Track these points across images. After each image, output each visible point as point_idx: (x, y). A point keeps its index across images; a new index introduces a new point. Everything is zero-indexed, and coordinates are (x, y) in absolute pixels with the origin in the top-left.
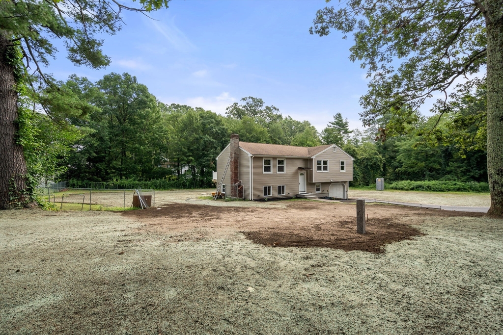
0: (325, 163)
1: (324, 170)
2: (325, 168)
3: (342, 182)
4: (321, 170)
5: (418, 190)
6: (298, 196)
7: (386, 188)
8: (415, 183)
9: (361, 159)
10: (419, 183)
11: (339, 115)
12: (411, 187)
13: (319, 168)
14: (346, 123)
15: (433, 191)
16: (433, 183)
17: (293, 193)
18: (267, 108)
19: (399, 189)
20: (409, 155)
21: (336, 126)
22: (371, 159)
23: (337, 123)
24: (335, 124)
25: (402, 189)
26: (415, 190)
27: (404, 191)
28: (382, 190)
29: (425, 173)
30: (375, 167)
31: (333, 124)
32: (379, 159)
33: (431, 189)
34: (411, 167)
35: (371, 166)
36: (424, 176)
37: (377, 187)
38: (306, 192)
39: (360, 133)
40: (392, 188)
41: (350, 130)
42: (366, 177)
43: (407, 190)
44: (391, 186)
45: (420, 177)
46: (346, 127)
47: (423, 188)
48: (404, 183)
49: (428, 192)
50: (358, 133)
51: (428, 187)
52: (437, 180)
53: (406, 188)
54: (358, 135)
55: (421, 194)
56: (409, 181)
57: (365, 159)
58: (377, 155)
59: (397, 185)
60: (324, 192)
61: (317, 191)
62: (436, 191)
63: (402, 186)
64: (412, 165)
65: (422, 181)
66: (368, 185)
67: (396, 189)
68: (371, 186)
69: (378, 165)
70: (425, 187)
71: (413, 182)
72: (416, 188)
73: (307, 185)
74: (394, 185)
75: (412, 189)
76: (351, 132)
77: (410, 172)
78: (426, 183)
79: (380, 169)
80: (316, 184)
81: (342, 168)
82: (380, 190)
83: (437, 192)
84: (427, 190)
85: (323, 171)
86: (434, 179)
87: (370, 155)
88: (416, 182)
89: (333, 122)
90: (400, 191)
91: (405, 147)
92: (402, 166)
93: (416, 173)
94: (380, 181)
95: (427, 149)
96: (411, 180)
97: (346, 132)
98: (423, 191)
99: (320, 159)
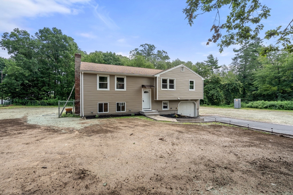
0: (172, 81)
1: (170, 88)
2: (172, 87)
3: (191, 100)
4: (166, 88)
5: (271, 109)
6: (141, 113)
7: (242, 107)
8: (268, 103)
9: (224, 85)
10: (272, 103)
11: (211, 56)
12: (265, 106)
13: (165, 86)
14: (217, 61)
15: (285, 109)
16: (284, 103)
17: (135, 110)
18: (159, 51)
19: (254, 108)
20: (264, 81)
21: (209, 63)
22: (232, 84)
23: (210, 62)
24: (208, 62)
25: (257, 107)
26: (269, 109)
27: (258, 109)
28: (239, 108)
29: (277, 95)
30: (235, 90)
31: (207, 62)
32: (238, 84)
33: (283, 108)
34: (266, 90)
35: (232, 89)
36: (277, 97)
37: (235, 105)
38: (151, 110)
39: (227, 68)
40: (248, 107)
41: (219, 66)
42: (227, 98)
43: (261, 108)
44: (247, 105)
45: (273, 98)
46: (216, 64)
47: (276, 107)
48: (259, 103)
49: (281, 110)
50: (225, 68)
51: (281, 106)
52: (289, 100)
53: (261, 106)
54: (225, 69)
55: (274, 112)
56: (263, 101)
57: (226, 84)
58: (237, 81)
59: (252, 104)
60: (171, 110)
61: (164, 108)
62: (289, 109)
63: (257, 105)
64: (266, 89)
65: (275, 101)
66: (229, 104)
67: (251, 107)
68: (231, 105)
69: (237, 89)
70: (277, 106)
71: (267, 102)
72: (270, 107)
73: (152, 102)
74: (250, 104)
75: (266, 108)
76: (220, 67)
77: (264, 95)
78: (279, 103)
79: (239, 91)
80: (163, 102)
81: (192, 87)
82: (237, 108)
83: (290, 111)
84: (279, 109)
85: (168, 89)
86: (286, 100)
87: (231, 81)
88: (270, 102)
89: (207, 60)
90: (254, 109)
91: (260, 74)
92: (258, 90)
93: (270, 95)
94: (237, 101)
95: (279, 75)
96: (265, 100)
97: (217, 68)
98: (276, 109)
99: (165, 78)
